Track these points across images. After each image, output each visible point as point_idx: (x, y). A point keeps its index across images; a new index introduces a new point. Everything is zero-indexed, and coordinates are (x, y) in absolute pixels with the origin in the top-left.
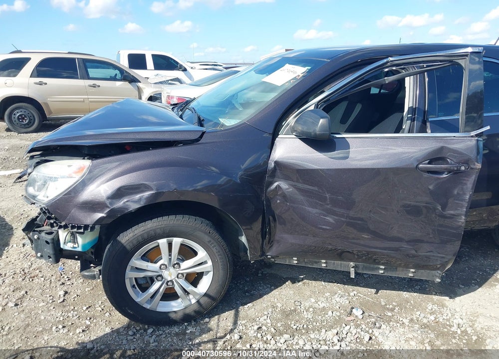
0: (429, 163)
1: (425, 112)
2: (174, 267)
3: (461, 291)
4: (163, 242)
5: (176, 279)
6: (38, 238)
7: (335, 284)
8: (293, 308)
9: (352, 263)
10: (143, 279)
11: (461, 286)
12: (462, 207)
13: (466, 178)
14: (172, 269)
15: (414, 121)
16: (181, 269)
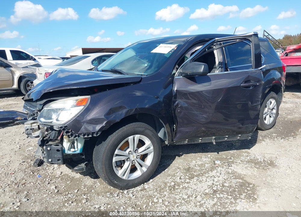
0: (245, 83)
1: (226, 64)
2: (135, 153)
3: (251, 146)
4: (131, 138)
5: (136, 159)
6: (50, 150)
7: (199, 153)
8: (188, 167)
9: (213, 137)
10: (120, 162)
11: (250, 144)
12: (258, 101)
13: (259, 89)
14: (134, 154)
15: (222, 68)
16: (139, 153)
